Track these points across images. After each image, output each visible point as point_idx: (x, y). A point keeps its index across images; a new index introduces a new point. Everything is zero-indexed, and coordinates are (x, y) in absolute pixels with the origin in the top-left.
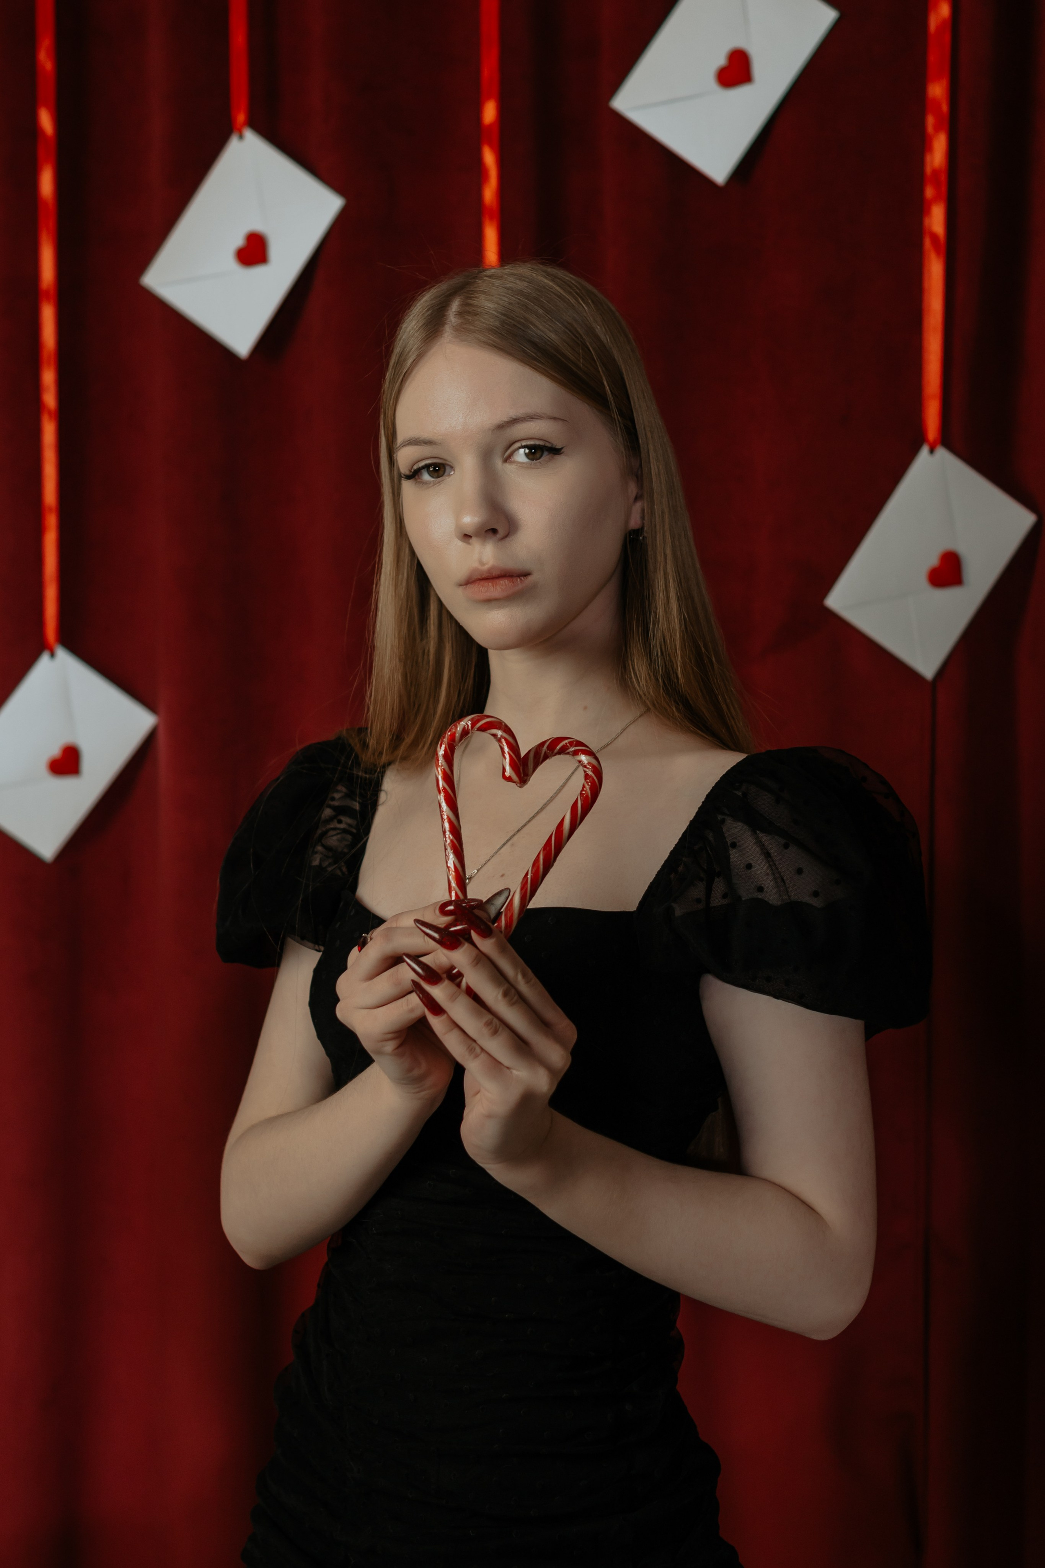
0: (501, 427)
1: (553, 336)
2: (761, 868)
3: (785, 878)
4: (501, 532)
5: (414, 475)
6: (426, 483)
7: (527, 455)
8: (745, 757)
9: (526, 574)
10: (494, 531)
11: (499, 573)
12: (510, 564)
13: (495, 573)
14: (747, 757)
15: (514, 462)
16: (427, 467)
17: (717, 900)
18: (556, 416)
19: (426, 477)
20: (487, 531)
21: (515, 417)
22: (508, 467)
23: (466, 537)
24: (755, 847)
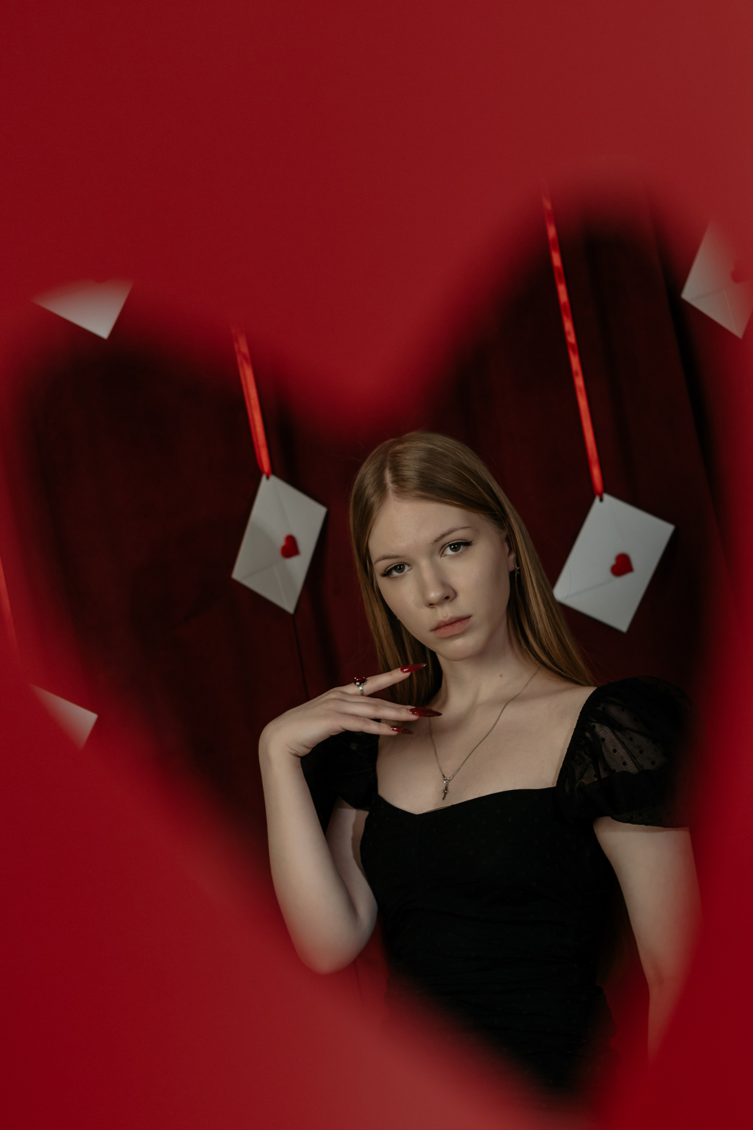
0: (437, 541)
1: (449, 481)
2: (621, 752)
3: (634, 755)
4: (451, 597)
5: (387, 573)
6: (396, 577)
7: (452, 549)
8: (595, 689)
9: (469, 617)
10: (447, 598)
11: (455, 620)
12: (459, 614)
13: (453, 621)
14: (596, 689)
15: (446, 555)
16: (395, 568)
17: (603, 775)
18: (465, 526)
19: (395, 573)
20: (444, 599)
21: (443, 534)
22: (444, 559)
23: (431, 605)
24: (616, 741)
